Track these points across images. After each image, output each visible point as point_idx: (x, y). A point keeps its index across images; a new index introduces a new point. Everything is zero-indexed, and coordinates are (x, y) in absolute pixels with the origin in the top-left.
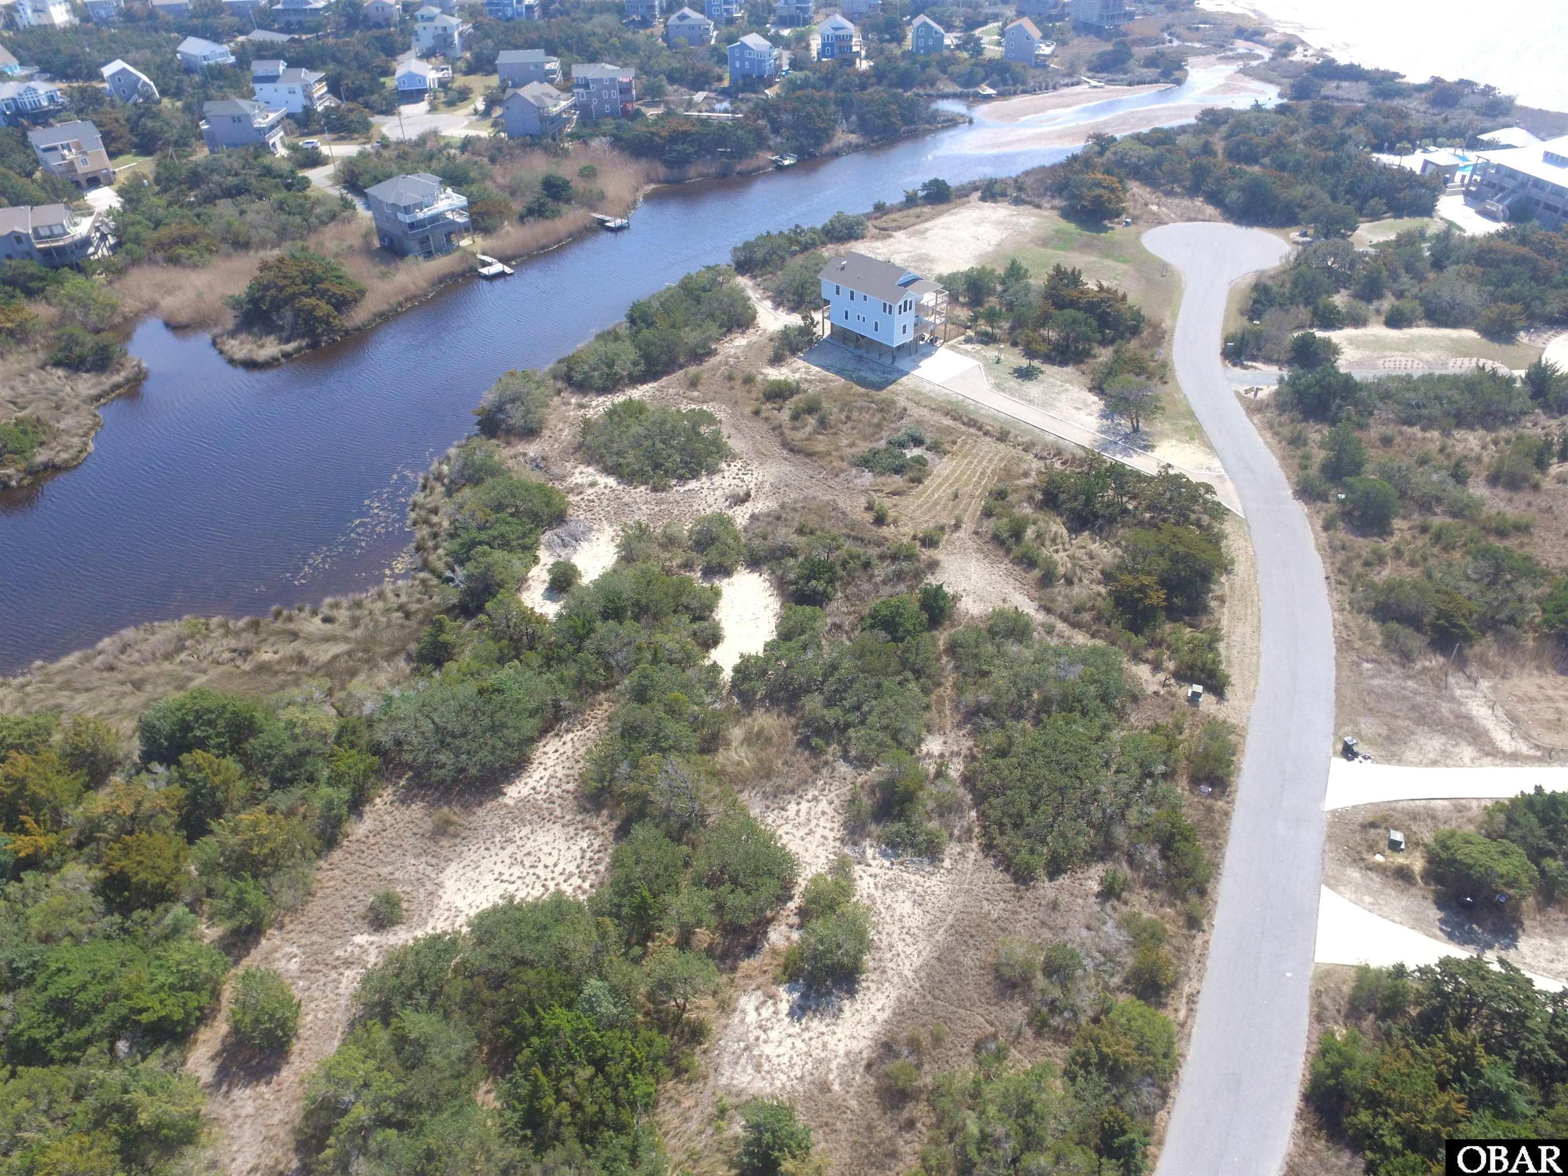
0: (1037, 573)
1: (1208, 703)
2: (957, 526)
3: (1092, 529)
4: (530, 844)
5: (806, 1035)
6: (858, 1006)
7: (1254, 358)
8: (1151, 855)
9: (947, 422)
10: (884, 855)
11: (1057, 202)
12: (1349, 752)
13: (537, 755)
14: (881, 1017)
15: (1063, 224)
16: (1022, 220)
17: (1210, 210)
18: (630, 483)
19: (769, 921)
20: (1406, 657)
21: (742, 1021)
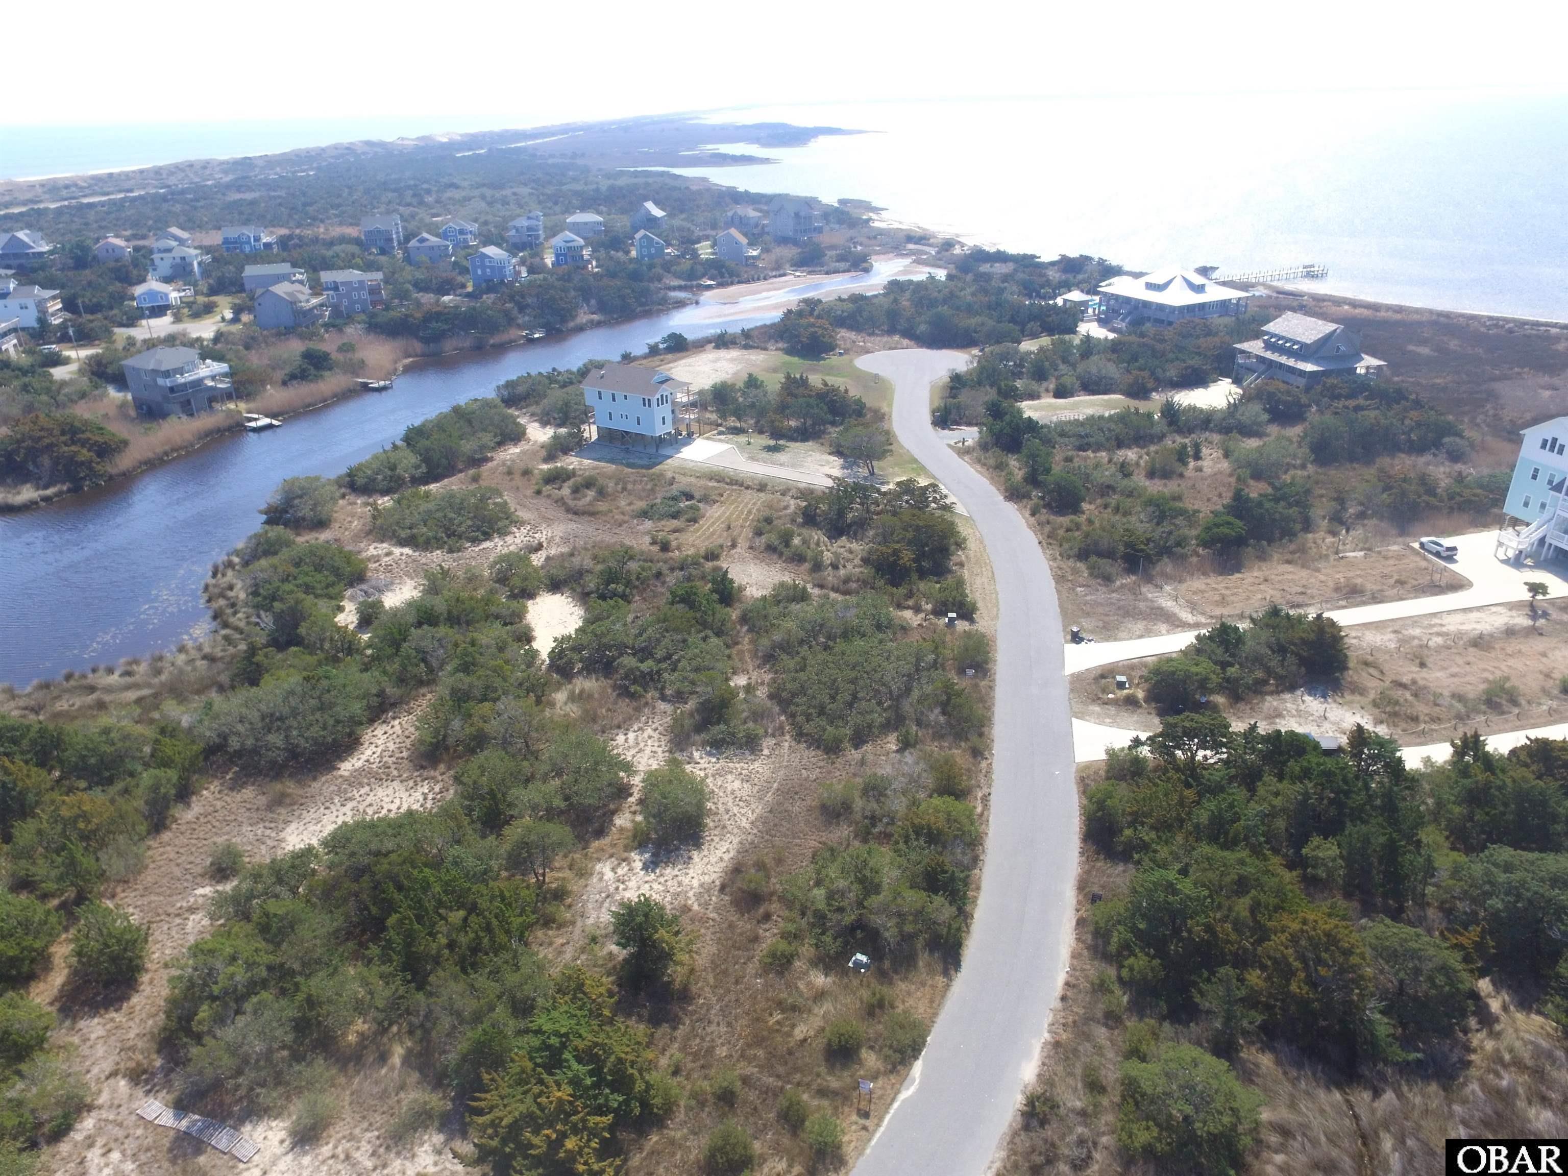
0: (807, 566)
1: (962, 626)
2: (734, 546)
3: (848, 534)
4: (369, 800)
5: (662, 880)
6: (706, 853)
7: (958, 424)
8: (935, 716)
9: (712, 484)
10: (710, 754)
11: (780, 345)
12: (1076, 638)
13: (367, 737)
14: (726, 857)
15: (788, 358)
16: (753, 357)
17: (906, 342)
18: (426, 549)
19: (614, 812)
20: (1108, 579)
21: (601, 879)
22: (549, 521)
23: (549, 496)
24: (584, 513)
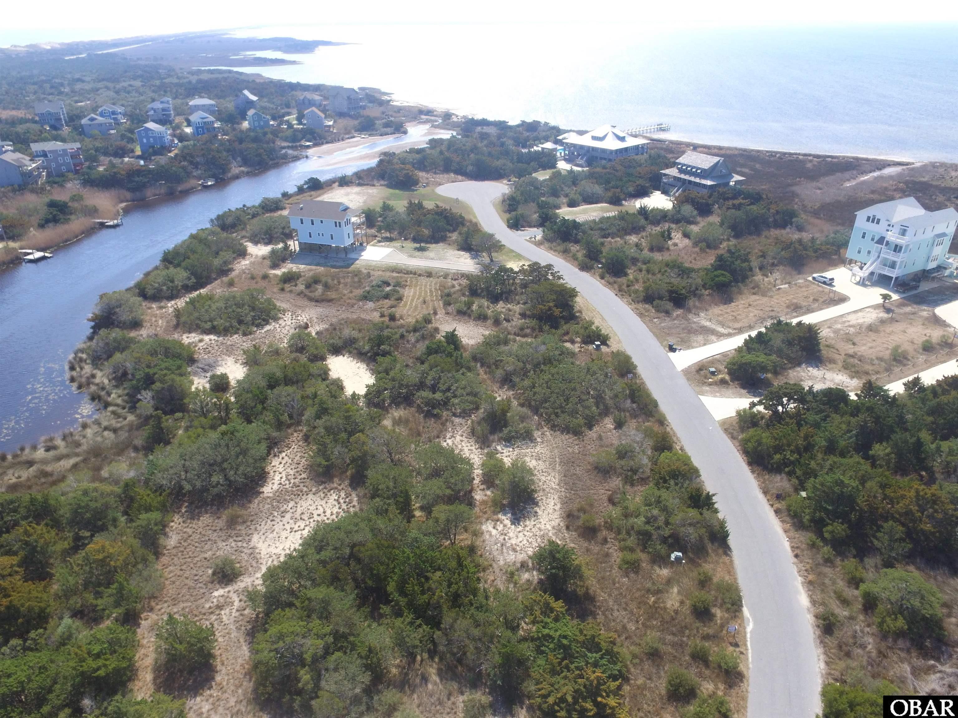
0: (489, 322)
1: (604, 348)
2: (435, 313)
3: (502, 300)
7: (523, 227)
10: (507, 446)
12: (672, 349)
13: (269, 468)
15: (391, 191)
16: (370, 191)
17: (460, 177)
19: (471, 491)
21: (491, 535)
22: (302, 308)
23: (291, 291)
24: (323, 301)
